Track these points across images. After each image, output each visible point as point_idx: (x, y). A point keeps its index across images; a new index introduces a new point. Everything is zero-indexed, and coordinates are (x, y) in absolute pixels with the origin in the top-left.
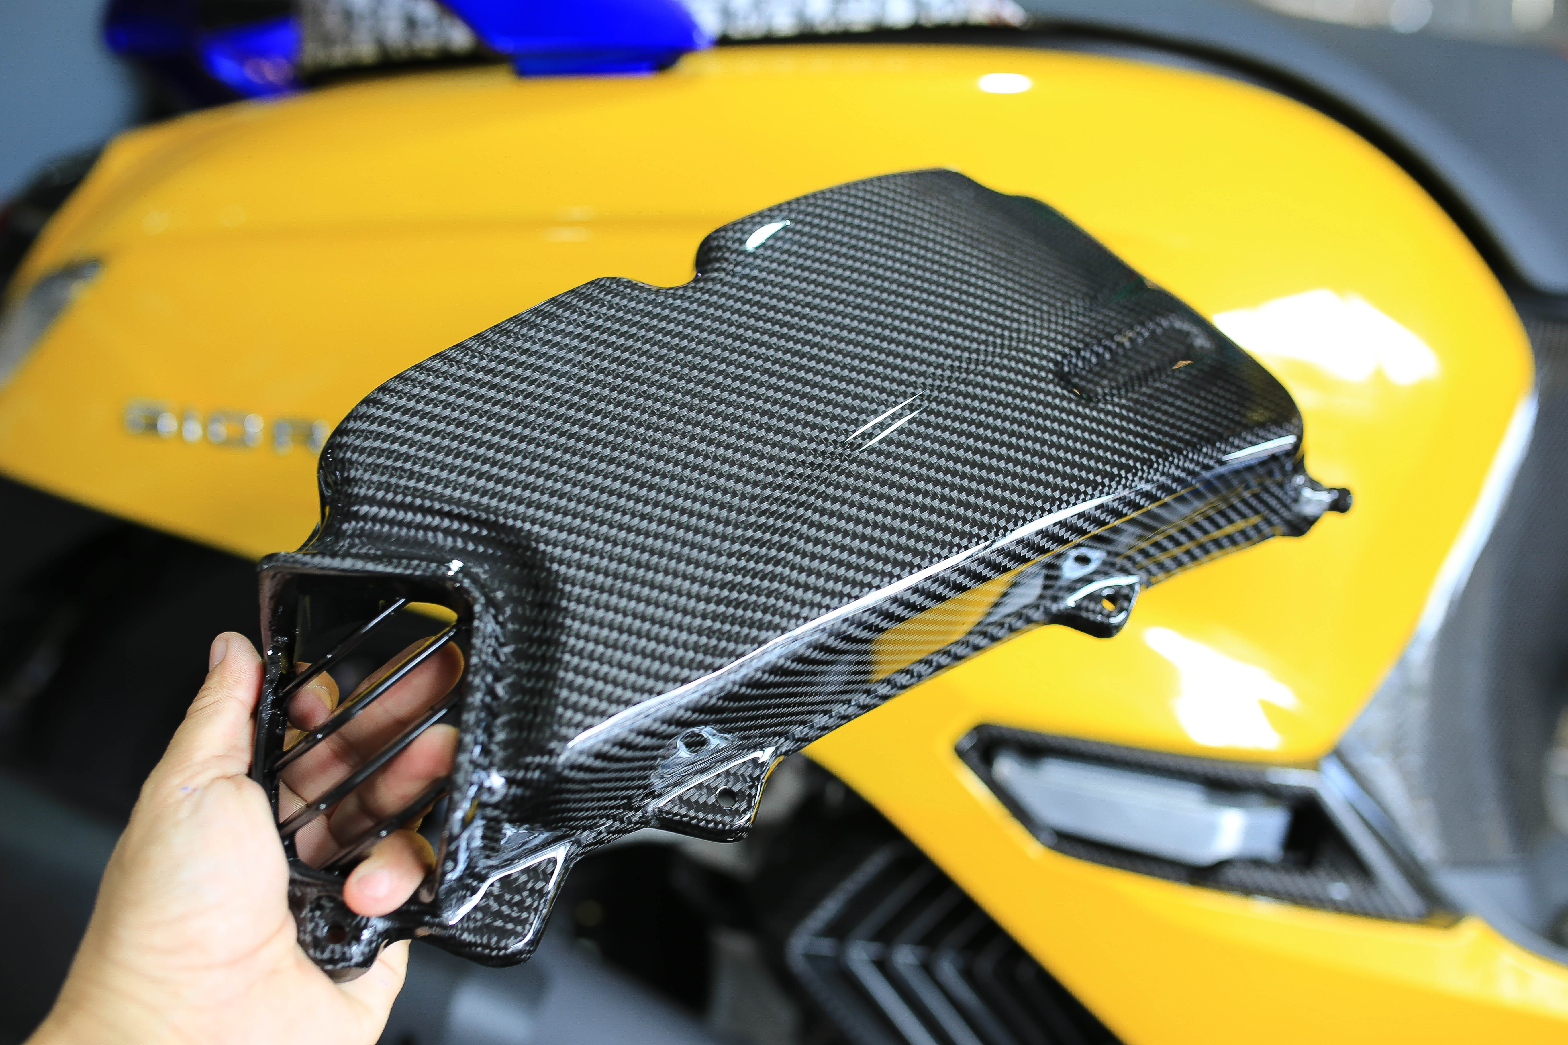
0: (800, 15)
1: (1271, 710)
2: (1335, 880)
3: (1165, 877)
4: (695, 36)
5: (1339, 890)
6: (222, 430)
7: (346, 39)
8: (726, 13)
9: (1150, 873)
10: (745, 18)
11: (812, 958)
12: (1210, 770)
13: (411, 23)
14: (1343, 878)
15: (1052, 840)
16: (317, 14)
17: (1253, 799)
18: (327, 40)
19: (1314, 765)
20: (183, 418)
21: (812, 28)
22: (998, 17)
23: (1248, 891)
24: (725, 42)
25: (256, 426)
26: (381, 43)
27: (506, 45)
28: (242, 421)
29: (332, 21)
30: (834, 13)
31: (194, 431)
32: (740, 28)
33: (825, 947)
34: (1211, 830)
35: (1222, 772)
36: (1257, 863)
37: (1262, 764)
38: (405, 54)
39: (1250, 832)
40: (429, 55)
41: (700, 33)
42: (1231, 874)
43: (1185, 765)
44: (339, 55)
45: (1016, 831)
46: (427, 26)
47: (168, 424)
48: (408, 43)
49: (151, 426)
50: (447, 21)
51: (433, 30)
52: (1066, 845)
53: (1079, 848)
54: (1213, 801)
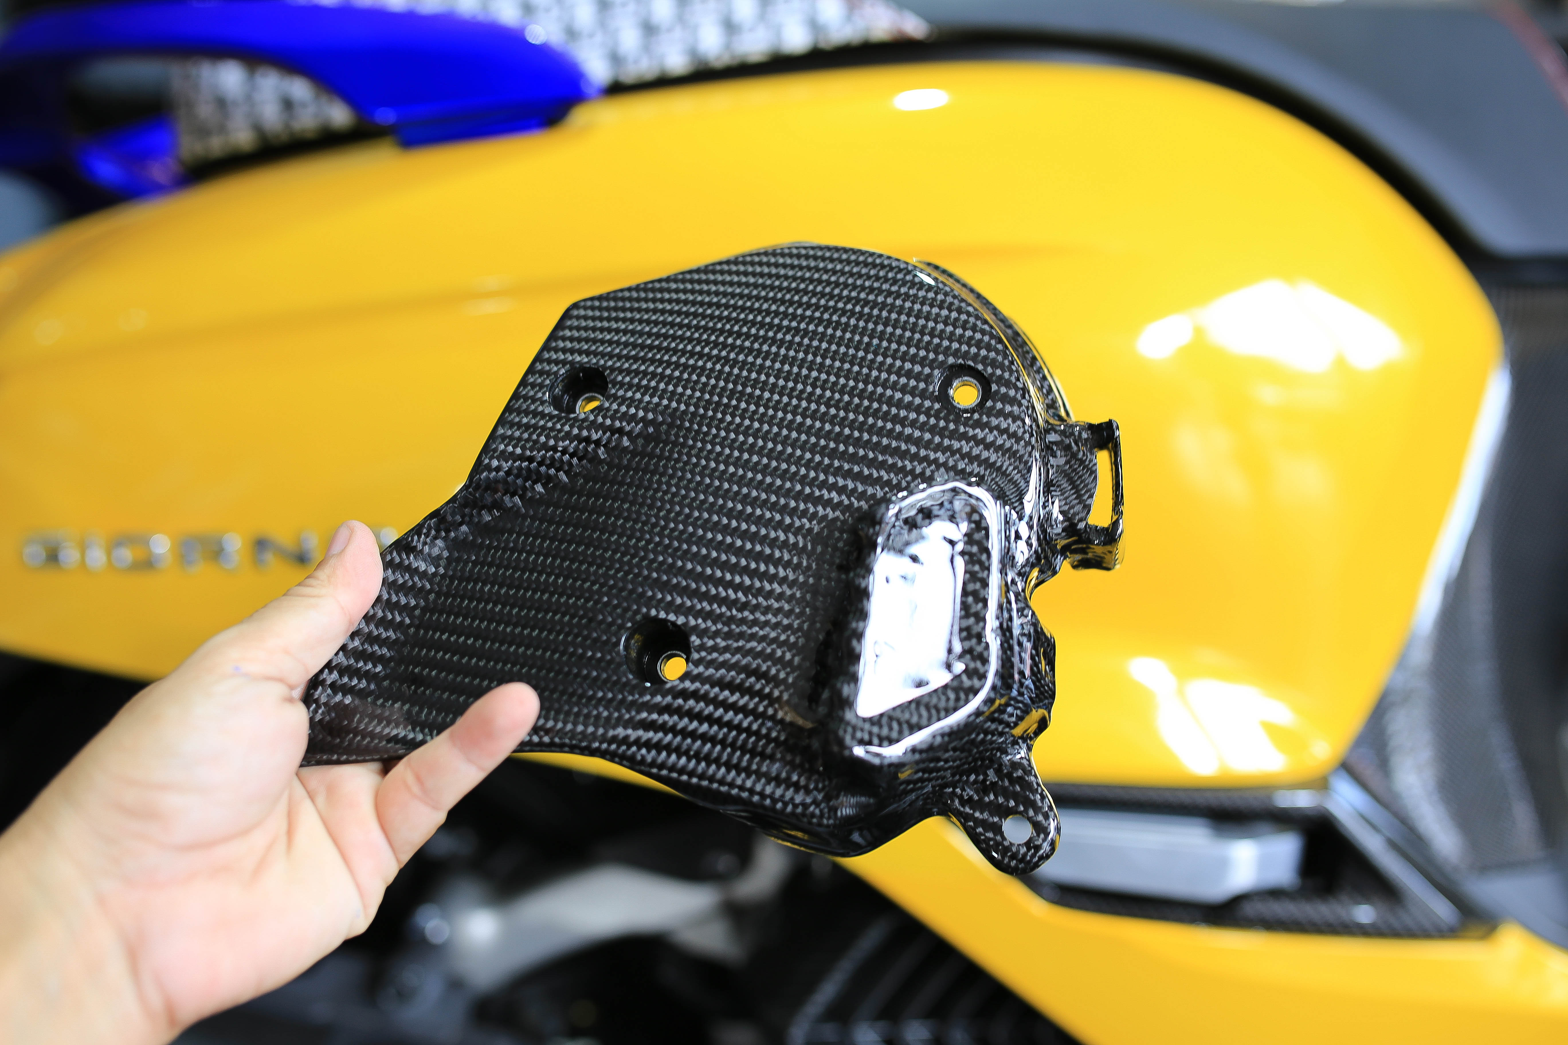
0: (693, 53)
1: (1274, 731)
2: (1358, 904)
3: (1178, 920)
4: (585, 86)
5: (1364, 913)
6: (127, 554)
7: (222, 129)
8: (615, 58)
9: (1163, 918)
10: (636, 62)
12: (1212, 800)
13: (288, 104)
14: (1367, 899)
15: (1056, 894)
16: (189, 105)
17: (1264, 827)
18: (203, 132)
19: (1322, 784)
21: (706, 64)
22: (900, 32)
23: (1269, 925)
24: (616, 88)
25: (162, 545)
26: (258, 129)
27: (386, 116)
28: (146, 542)
29: (205, 111)
30: (728, 46)
31: (97, 557)
32: (632, 72)
33: (828, 1032)
34: (1223, 864)
35: (1227, 802)
36: (1275, 893)
37: (1268, 788)
38: (284, 138)
39: (1263, 863)
40: (310, 135)
41: (588, 82)
42: (1250, 909)
43: (1185, 799)
44: (216, 146)
45: (1016, 890)
46: (304, 105)
47: (70, 555)
48: (287, 126)
49: (53, 557)
50: (324, 98)
51: (311, 110)
52: (1070, 898)
53: (1085, 900)
54: (1220, 834)
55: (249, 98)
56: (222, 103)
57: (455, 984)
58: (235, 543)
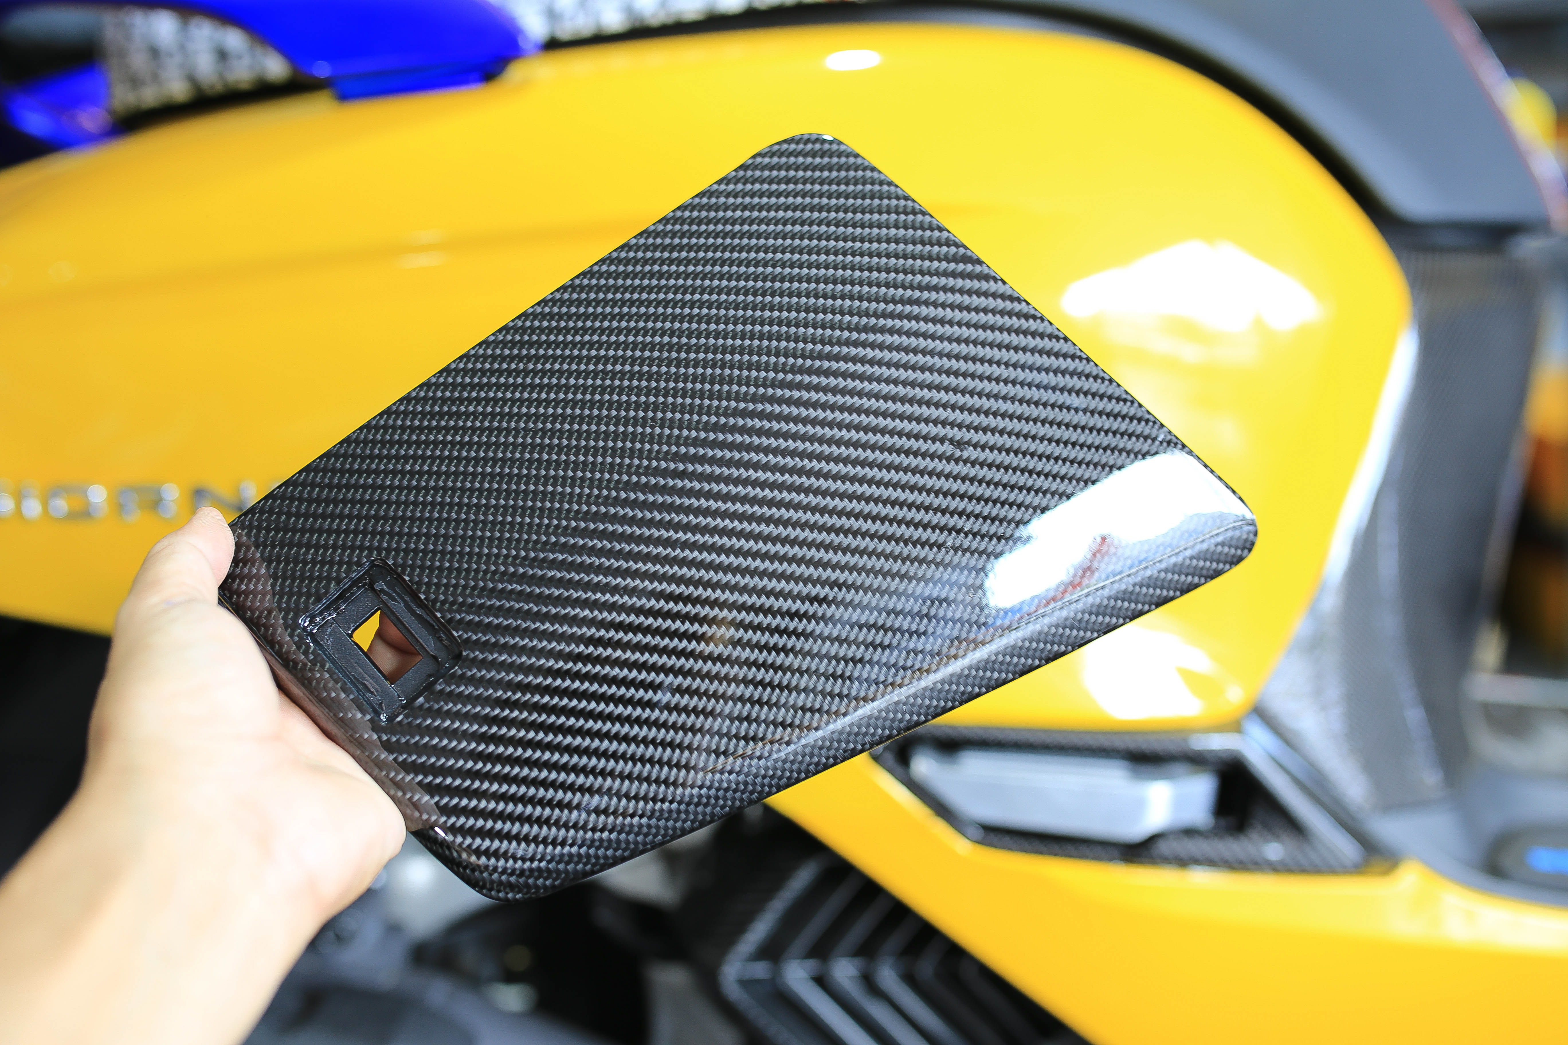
0: (629, 10)
1: (1192, 679)
2: (1269, 841)
3: (1097, 858)
4: (521, 42)
5: (1274, 850)
6: (62, 505)
7: (156, 78)
8: (552, 14)
9: (1082, 856)
10: (572, 18)
11: (746, 983)
12: (1132, 745)
13: (222, 55)
14: (1277, 838)
15: (979, 834)
16: (122, 54)
17: (1178, 768)
18: (135, 82)
19: (1236, 727)
20: (20, 496)
21: (642, 22)
23: (1183, 862)
24: (553, 45)
25: (98, 495)
26: (192, 79)
27: (322, 70)
29: (138, 61)
31: (33, 508)
32: (567, 29)
33: (760, 970)
34: (1140, 804)
35: (1145, 745)
36: (1189, 832)
37: (1184, 731)
38: (219, 88)
39: (1178, 803)
40: (245, 86)
41: (526, 38)
42: (1163, 847)
43: (1106, 743)
44: (149, 97)
45: (940, 829)
46: (240, 57)
47: (5, 505)
48: (222, 76)
50: (259, 50)
51: (246, 61)
52: (992, 837)
53: (1007, 840)
54: (1138, 776)
55: (182, 48)
56: (155, 53)
57: (394, 929)
58: (173, 493)
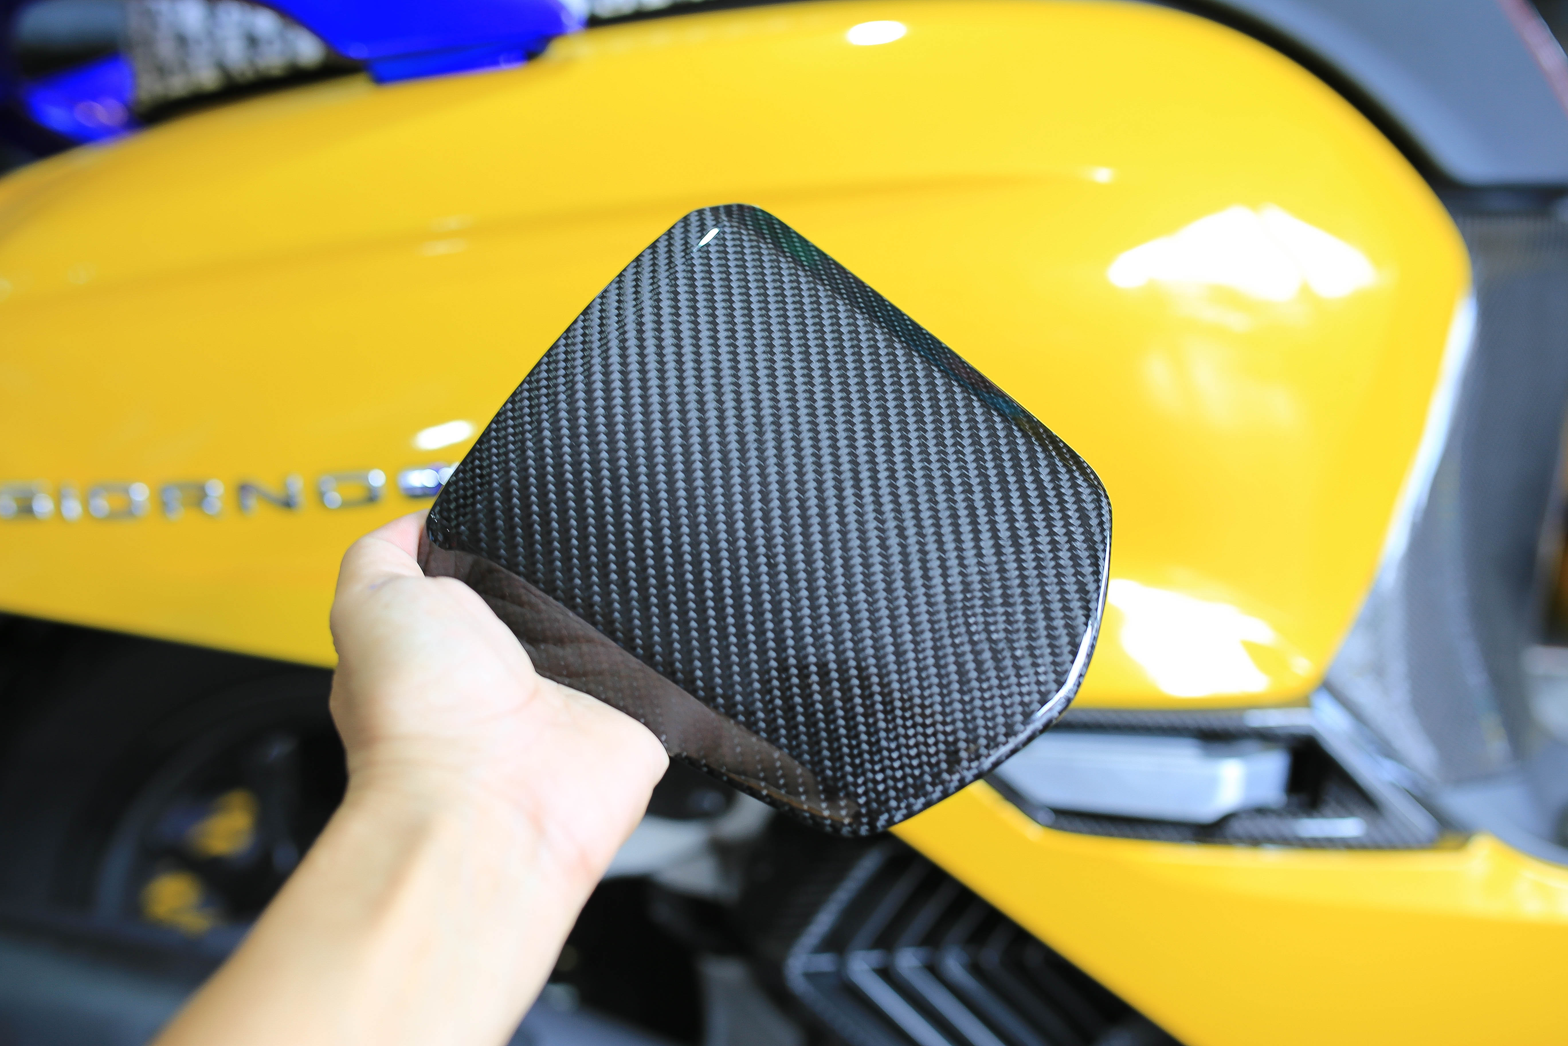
1: (1254, 650)
4: (564, 19)
5: (1348, 826)
6: (103, 504)
7: (184, 66)
9: (1154, 838)
11: (811, 977)
12: (1203, 722)
13: (252, 41)
14: (1350, 814)
15: (1050, 817)
16: (148, 42)
17: (1249, 745)
18: (162, 71)
19: (1305, 702)
20: (59, 497)
23: (1255, 841)
24: (594, 22)
25: (141, 493)
26: (222, 67)
27: (357, 52)
28: (126, 491)
29: (166, 49)
31: (73, 508)
33: (825, 963)
34: (1212, 784)
35: (1216, 723)
36: (1261, 811)
38: (250, 74)
39: (1250, 781)
40: (277, 72)
41: (567, 15)
42: (1237, 827)
43: (1176, 721)
44: (177, 84)
45: (1010, 814)
46: (270, 42)
47: (44, 505)
48: (253, 63)
49: (26, 510)
50: (291, 34)
51: (277, 46)
52: (1064, 821)
53: (1078, 823)
54: (1210, 754)
55: (210, 34)
56: (182, 40)
58: (218, 490)
